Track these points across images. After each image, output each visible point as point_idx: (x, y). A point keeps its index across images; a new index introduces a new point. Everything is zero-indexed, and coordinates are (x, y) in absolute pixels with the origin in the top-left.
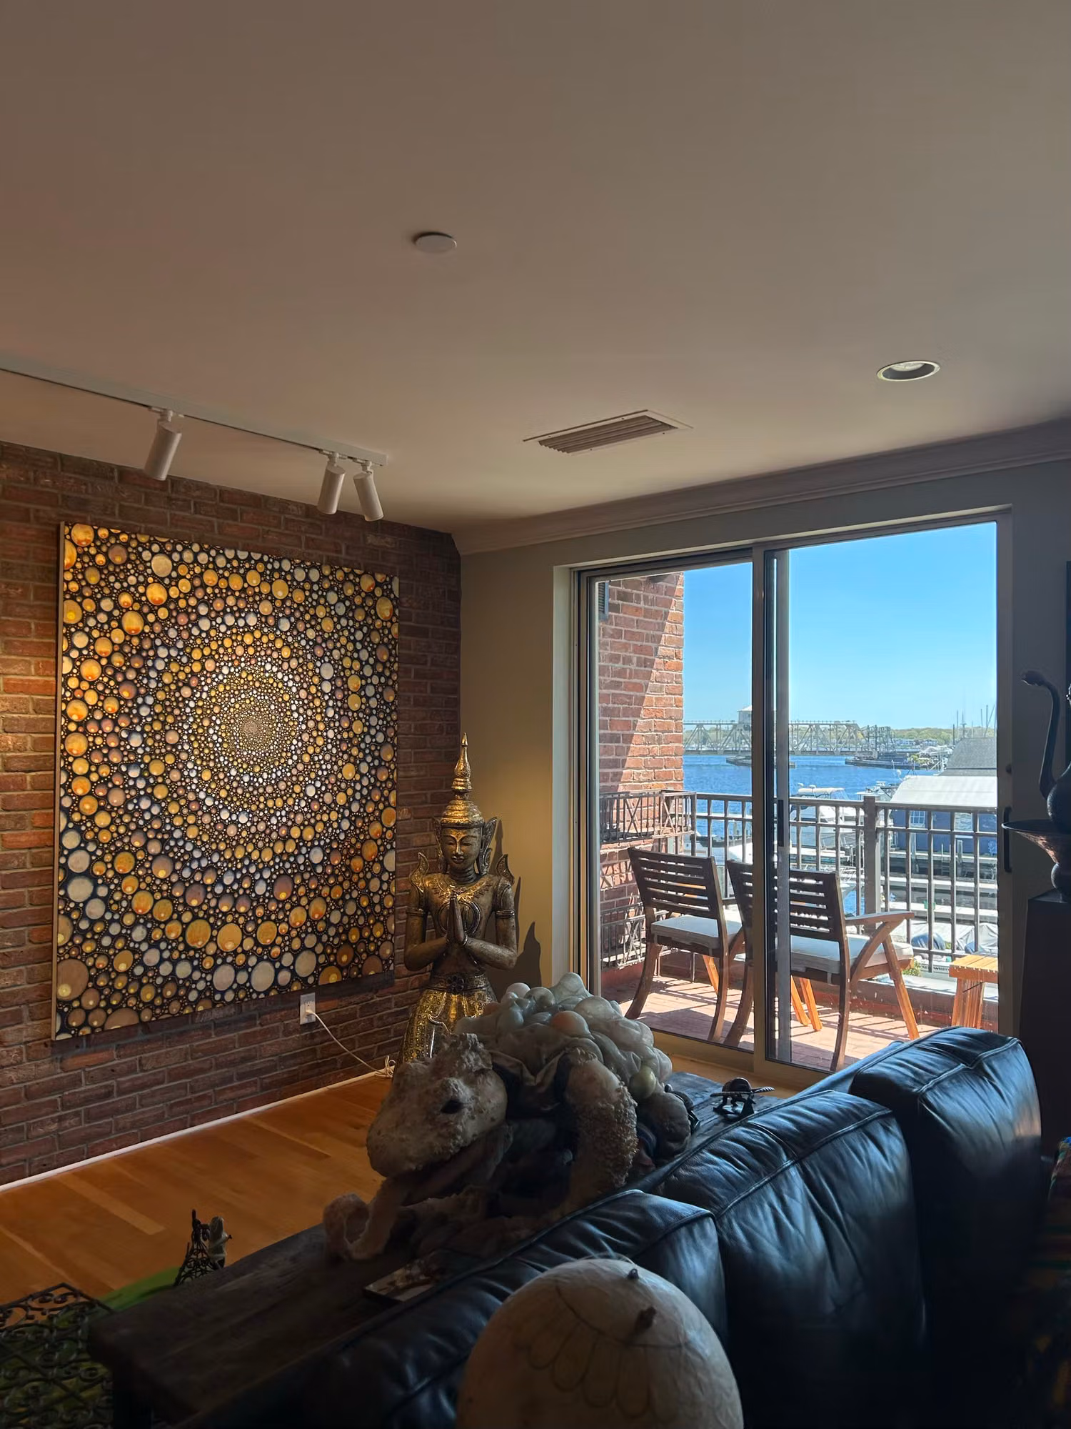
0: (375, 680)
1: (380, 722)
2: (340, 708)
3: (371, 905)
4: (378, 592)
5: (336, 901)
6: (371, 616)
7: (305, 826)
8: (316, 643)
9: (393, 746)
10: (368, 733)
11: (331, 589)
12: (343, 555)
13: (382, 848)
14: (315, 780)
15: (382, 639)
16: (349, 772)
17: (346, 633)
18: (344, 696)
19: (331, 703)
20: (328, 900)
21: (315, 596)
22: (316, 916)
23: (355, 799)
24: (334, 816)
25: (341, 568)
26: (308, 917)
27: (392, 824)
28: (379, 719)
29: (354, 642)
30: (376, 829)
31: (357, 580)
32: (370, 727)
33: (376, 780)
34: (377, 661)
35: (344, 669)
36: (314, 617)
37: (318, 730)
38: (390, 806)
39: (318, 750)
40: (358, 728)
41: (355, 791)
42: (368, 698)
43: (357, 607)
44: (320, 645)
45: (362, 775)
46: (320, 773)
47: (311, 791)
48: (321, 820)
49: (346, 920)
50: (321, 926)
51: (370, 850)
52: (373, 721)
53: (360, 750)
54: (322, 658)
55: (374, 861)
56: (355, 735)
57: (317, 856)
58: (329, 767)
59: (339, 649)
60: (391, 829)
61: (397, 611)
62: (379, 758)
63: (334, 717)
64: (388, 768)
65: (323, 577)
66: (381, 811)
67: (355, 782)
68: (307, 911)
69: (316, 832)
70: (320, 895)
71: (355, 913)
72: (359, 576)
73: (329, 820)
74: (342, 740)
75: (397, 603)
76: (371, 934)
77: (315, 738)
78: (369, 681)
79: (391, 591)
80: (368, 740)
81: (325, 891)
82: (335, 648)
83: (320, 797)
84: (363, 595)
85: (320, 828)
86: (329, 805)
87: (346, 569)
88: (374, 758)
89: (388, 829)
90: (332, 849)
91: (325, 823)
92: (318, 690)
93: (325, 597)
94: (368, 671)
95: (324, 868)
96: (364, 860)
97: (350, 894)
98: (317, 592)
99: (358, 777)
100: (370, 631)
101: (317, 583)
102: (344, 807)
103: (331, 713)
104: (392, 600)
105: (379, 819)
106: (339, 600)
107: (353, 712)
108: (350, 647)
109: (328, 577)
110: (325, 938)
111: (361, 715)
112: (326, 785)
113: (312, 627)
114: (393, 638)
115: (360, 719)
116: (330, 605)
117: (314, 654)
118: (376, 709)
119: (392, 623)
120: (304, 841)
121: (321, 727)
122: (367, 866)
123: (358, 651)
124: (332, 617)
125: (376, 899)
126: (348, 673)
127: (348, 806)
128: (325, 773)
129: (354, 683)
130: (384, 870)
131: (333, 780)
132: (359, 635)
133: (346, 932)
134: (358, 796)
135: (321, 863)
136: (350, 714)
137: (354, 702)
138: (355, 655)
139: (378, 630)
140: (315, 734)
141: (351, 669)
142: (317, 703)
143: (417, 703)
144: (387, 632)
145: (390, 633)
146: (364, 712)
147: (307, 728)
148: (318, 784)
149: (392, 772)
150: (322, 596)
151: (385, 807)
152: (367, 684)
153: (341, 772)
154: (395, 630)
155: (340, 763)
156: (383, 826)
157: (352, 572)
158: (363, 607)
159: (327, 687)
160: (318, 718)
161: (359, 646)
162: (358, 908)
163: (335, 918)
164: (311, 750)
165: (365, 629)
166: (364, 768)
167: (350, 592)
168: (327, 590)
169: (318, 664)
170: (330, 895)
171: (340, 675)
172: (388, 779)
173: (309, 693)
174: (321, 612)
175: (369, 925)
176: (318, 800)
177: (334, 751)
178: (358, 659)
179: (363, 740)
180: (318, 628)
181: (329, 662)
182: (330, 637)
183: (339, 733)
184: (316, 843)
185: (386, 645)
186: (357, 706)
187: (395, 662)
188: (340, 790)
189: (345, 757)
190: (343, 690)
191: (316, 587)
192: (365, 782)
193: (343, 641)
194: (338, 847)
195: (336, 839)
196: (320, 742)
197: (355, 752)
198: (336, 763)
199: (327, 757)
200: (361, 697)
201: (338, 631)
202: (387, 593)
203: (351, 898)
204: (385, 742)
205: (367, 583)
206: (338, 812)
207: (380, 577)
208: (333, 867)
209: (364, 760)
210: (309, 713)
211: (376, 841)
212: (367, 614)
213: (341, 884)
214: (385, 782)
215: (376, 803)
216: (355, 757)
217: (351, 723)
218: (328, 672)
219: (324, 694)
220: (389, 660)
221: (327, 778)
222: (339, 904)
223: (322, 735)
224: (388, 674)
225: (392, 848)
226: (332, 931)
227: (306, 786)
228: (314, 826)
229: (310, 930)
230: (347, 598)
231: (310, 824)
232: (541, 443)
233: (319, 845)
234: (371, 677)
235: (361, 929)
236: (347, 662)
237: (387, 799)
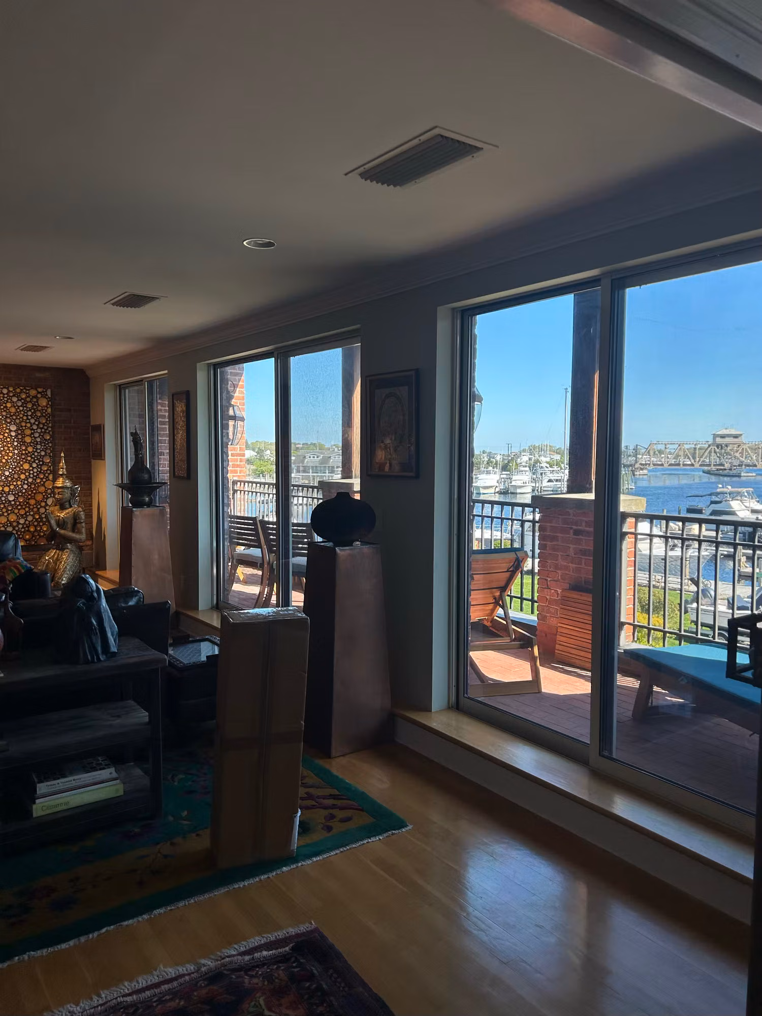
0: (39, 431)
1: (43, 447)
2: (20, 442)
3: (40, 517)
4: (39, 396)
5: (22, 515)
6: (36, 405)
7: (5, 486)
8: (7, 417)
9: (50, 456)
10: (36, 451)
11: (14, 396)
12: (23, 381)
13: (45, 496)
14: (9, 469)
15: (42, 414)
16: (26, 466)
17: (22, 413)
18: (22, 437)
19: (16, 440)
20: (18, 514)
21: (6, 399)
22: (12, 520)
23: (30, 477)
24: (19, 483)
25: (18, 388)
26: (8, 520)
27: (51, 487)
28: (41, 446)
29: (27, 416)
30: (42, 489)
31: (28, 392)
32: (37, 449)
33: (41, 470)
34: (39, 423)
35: (22, 427)
36: (6, 407)
37: (9, 450)
38: (49, 480)
39: (10, 458)
40: (30, 449)
41: (30, 474)
42: (35, 438)
43: (28, 402)
44: (9, 418)
45: (33, 468)
46: (11, 466)
47: (7, 473)
48: (13, 484)
49: (27, 522)
50: (15, 524)
51: (39, 497)
52: (39, 447)
53: (32, 458)
54: (10, 422)
55: (41, 501)
56: (29, 452)
57: (11, 498)
58: (16, 464)
59: (19, 419)
60: (50, 489)
61: (50, 403)
62: (42, 461)
63: (17, 445)
64: (48, 465)
65: (9, 391)
66: (44, 482)
67: (30, 470)
68: (8, 518)
69: (10, 489)
70: (13, 512)
71: (32, 520)
72: (29, 390)
73: (17, 484)
74: (22, 454)
75: (49, 399)
76: (41, 529)
77: (8, 453)
78: (36, 431)
79: (47, 395)
80: (36, 454)
81: (16, 511)
82: (17, 418)
83: (11, 475)
84: (31, 397)
85: (12, 487)
86: (17, 479)
87: (21, 388)
88: (39, 461)
89: (48, 489)
90: (19, 496)
91: (15, 485)
92: (8, 435)
93: (11, 399)
94: (35, 427)
95: (15, 502)
96: (36, 501)
97: (29, 513)
98: (6, 397)
99: (31, 468)
100: (35, 412)
101: (7, 394)
102: (24, 479)
103: (16, 444)
104: (47, 399)
105: (43, 485)
106: (18, 400)
107: (28, 443)
108: (25, 418)
109: (12, 391)
110: (17, 528)
111: (32, 444)
112: (15, 471)
113: (4, 411)
114: (48, 414)
115: (31, 446)
116: (14, 402)
117: (6, 421)
118: (40, 442)
119: (48, 408)
120: (4, 492)
121: (11, 449)
122: (38, 503)
123: (29, 419)
124: (15, 407)
125: (43, 516)
126: (24, 428)
127: (26, 479)
128: (14, 466)
129: (28, 432)
130: (47, 505)
131: (18, 469)
132: (30, 413)
133: (28, 527)
134: (32, 476)
135: (13, 501)
136: (26, 444)
137: (28, 440)
138: (28, 421)
139: (40, 411)
140: (8, 451)
141: (25, 426)
142: (8, 440)
143: (65, 439)
144: (44, 411)
145: (46, 411)
146: (33, 443)
147: (4, 449)
148: (11, 471)
149: (50, 467)
150: (9, 399)
151: (47, 480)
152: (35, 432)
153: (22, 466)
154: (49, 410)
155: (21, 463)
156: (46, 488)
157: (25, 389)
158: (31, 402)
159: (13, 434)
160: (9, 445)
161: (30, 417)
162: (33, 519)
163: (22, 521)
164: (6, 458)
165: (33, 411)
166: (34, 465)
167: (24, 396)
168: (12, 397)
169: (9, 425)
170: (18, 513)
171: (19, 428)
172: (48, 469)
173: (4, 436)
174: (9, 405)
175: (40, 526)
176: (10, 476)
177: (18, 458)
178: (30, 422)
179: (33, 454)
180: (8, 411)
181: (14, 424)
182: (14, 415)
183: (21, 451)
184: (11, 493)
185: (45, 416)
186: (29, 441)
187: (50, 423)
188: (22, 473)
189: (24, 460)
190: (22, 435)
191: (6, 396)
192: (35, 470)
193: (22, 416)
194: (22, 495)
195: (21, 491)
196: (11, 454)
197: (29, 458)
198: (19, 463)
199: (15, 461)
200: (32, 437)
201: (18, 412)
202: (44, 396)
203: (30, 514)
204: (46, 455)
205: (33, 392)
206: (21, 482)
207: (40, 390)
208: (20, 502)
209: (34, 462)
210: (5, 444)
211: (42, 493)
212: (33, 405)
213: (24, 509)
214: (46, 470)
215: (42, 479)
216: (29, 461)
217: (26, 447)
218: (13, 428)
219: (12, 436)
220: (46, 422)
221: (15, 468)
222: (24, 516)
223: (11, 452)
224: (46, 428)
225: (51, 497)
226: (20, 526)
227: (4, 471)
228: (9, 486)
229: (9, 525)
230: (22, 399)
231: (7, 486)
232: (22, 350)
233: (12, 494)
234: (36, 429)
235: (35, 526)
236: (23, 424)
237: (47, 477)
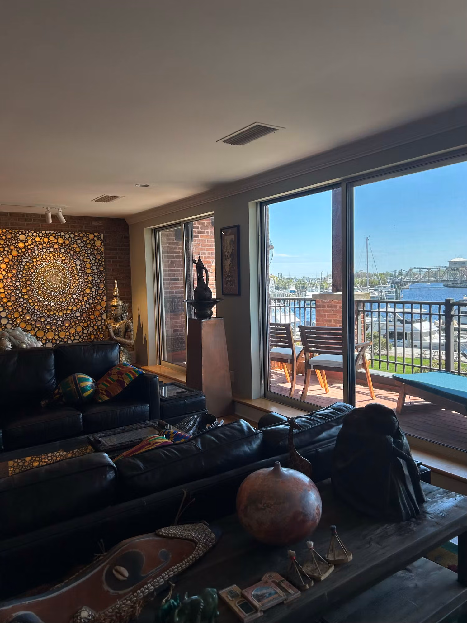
0: (96, 264)
1: (99, 276)
2: (83, 273)
3: (98, 328)
4: (95, 239)
5: (86, 327)
6: (93, 246)
7: (73, 306)
8: (74, 255)
9: (104, 283)
10: (94, 280)
11: (78, 239)
12: (84, 229)
13: (101, 313)
14: (76, 293)
15: (98, 252)
16: (88, 291)
17: (84, 251)
18: (85, 269)
19: (80, 272)
20: (83, 326)
21: (73, 242)
22: (79, 331)
23: (90, 299)
24: (83, 303)
25: (81, 233)
26: (76, 331)
27: (105, 306)
28: (98, 276)
29: (88, 254)
30: (99, 307)
31: (88, 236)
32: (95, 278)
33: (98, 293)
34: (96, 259)
35: (84, 262)
36: (73, 247)
37: (76, 279)
38: (103, 300)
39: (76, 285)
40: (90, 278)
41: (90, 296)
42: (93, 270)
43: (88, 244)
44: (75, 255)
45: (93, 292)
46: (77, 291)
47: (75, 297)
48: (79, 304)
49: (89, 332)
50: (81, 334)
51: (97, 313)
52: (96, 276)
53: (91, 285)
54: (76, 259)
55: (98, 316)
56: (89, 280)
57: (78, 314)
58: (81, 289)
59: (82, 256)
60: (104, 307)
61: (103, 244)
62: (99, 287)
63: (81, 275)
64: (102, 290)
65: (75, 236)
66: (100, 302)
67: (90, 294)
68: (76, 329)
69: (77, 308)
70: (80, 325)
71: (93, 331)
72: (88, 235)
73: (82, 304)
74: (85, 282)
75: (102, 241)
76: (99, 336)
77: (75, 282)
78: (94, 265)
79: (100, 238)
80: (94, 282)
81: (82, 324)
82: (81, 256)
83: (78, 298)
84: (90, 240)
85: (78, 306)
86: (81, 300)
87: (83, 233)
88: (97, 287)
89: (103, 307)
90: (83, 313)
91: (80, 305)
92: (75, 268)
93: (76, 242)
94: (93, 262)
95: (81, 318)
96: (95, 316)
97: (90, 325)
98: (73, 240)
99: (91, 292)
100: (93, 250)
101: (73, 238)
102: (86, 301)
103: (80, 274)
104: (101, 241)
105: (100, 304)
106: (81, 242)
107: (88, 274)
108: (86, 255)
109: (77, 236)
110: (82, 337)
111: (91, 275)
112: (80, 295)
113: (72, 250)
114: (102, 252)
115: (91, 276)
116: (78, 244)
117: (73, 258)
118: (97, 273)
119: (101, 247)
120: (73, 310)
121: (77, 278)
122: (96, 317)
123: (89, 256)
124: (79, 247)
125: (100, 327)
126: (86, 263)
127: (88, 300)
128: (79, 291)
129: (88, 265)
130: (102, 319)
131: (82, 293)
132: (89, 252)
133: (90, 336)
134: (91, 298)
135: (80, 316)
136: (87, 274)
137: (89, 271)
138: (88, 257)
139: (96, 250)
140: (75, 280)
141: (87, 261)
142: (75, 272)
143: (113, 270)
144: (99, 250)
145: (100, 250)
146: (92, 274)
147: (72, 279)
148: (77, 294)
149: (104, 291)
150: (75, 241)
151: (102, 301)
152: (93, 266)
153: (85, 291)
154: (103, 249)
155: (84, 288)
156: (101, 306)
157: (86, 234)
158: (90, 244)
159: (78, 267)
160: (76, 276)
161: (89, 255)
162: (93, 329)
163: (85, 331)
164: (74, 285)
165: (91, 250)
166: (93, 290)
167: (85, 239)
168: (77, 240)
169: (75, 261)
170: (83, 325)
171: (83, 263)
172: (102, 293)
173: (72, 269)
174: (75, 246)
175: (98, 334)
176: (77, 299)
177: (82, 285)
178: (89, 258)
179: (92, 282)
180: (74, 250)
181: (79, 260)
182: (79, 253)
183: (84, 280)
184: (77, 311)
185: (99, 254)
186: (89, 272)
187: (103, 258)
188: (85, 296)
189: (86, 287)
190: (84, 268)
191: (73, 239)
192: (94, 294)
193: (84, 254)
194: (85, 312)
195: (85, 310)
196: (77, 282)
197: (90, 285)
198: (83, 288)
199: (80, 287)
200: (91, 270)
201: (81, 251)
202: (99, 239)
203: (91, 326)
204: (101, 282)
205: (91, 236)
206: (85, 302)
207: (96, 234)
208: (84, 317)
209: (93, 287)
210: (73, 275)
211: (99, 311)
212: (92, 245)
213: (87, 322)
214: (101, 294)
215: (98, 300)
216: (90, 287)
217: (88, 277)
218: (78, 263)
219: (77, 269)
220: (101, 258)
221: (80, 292)
222: (87, 328)
223: (77, 281)
224: (100, 262)
225: (105, 313)
226: (85, 335)
227: (73, 295)
228: (76, 306)
229: (77, 334)
230: (84, 241)
231: (75, 306)
232: (96, 201)
233: (78, 311)
234: (94, 264)
235: (95, 335)
236: (85, 260)
237: (102, 298)
